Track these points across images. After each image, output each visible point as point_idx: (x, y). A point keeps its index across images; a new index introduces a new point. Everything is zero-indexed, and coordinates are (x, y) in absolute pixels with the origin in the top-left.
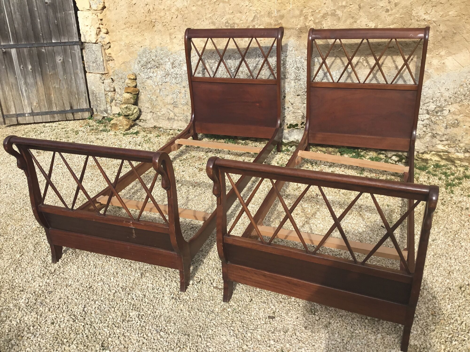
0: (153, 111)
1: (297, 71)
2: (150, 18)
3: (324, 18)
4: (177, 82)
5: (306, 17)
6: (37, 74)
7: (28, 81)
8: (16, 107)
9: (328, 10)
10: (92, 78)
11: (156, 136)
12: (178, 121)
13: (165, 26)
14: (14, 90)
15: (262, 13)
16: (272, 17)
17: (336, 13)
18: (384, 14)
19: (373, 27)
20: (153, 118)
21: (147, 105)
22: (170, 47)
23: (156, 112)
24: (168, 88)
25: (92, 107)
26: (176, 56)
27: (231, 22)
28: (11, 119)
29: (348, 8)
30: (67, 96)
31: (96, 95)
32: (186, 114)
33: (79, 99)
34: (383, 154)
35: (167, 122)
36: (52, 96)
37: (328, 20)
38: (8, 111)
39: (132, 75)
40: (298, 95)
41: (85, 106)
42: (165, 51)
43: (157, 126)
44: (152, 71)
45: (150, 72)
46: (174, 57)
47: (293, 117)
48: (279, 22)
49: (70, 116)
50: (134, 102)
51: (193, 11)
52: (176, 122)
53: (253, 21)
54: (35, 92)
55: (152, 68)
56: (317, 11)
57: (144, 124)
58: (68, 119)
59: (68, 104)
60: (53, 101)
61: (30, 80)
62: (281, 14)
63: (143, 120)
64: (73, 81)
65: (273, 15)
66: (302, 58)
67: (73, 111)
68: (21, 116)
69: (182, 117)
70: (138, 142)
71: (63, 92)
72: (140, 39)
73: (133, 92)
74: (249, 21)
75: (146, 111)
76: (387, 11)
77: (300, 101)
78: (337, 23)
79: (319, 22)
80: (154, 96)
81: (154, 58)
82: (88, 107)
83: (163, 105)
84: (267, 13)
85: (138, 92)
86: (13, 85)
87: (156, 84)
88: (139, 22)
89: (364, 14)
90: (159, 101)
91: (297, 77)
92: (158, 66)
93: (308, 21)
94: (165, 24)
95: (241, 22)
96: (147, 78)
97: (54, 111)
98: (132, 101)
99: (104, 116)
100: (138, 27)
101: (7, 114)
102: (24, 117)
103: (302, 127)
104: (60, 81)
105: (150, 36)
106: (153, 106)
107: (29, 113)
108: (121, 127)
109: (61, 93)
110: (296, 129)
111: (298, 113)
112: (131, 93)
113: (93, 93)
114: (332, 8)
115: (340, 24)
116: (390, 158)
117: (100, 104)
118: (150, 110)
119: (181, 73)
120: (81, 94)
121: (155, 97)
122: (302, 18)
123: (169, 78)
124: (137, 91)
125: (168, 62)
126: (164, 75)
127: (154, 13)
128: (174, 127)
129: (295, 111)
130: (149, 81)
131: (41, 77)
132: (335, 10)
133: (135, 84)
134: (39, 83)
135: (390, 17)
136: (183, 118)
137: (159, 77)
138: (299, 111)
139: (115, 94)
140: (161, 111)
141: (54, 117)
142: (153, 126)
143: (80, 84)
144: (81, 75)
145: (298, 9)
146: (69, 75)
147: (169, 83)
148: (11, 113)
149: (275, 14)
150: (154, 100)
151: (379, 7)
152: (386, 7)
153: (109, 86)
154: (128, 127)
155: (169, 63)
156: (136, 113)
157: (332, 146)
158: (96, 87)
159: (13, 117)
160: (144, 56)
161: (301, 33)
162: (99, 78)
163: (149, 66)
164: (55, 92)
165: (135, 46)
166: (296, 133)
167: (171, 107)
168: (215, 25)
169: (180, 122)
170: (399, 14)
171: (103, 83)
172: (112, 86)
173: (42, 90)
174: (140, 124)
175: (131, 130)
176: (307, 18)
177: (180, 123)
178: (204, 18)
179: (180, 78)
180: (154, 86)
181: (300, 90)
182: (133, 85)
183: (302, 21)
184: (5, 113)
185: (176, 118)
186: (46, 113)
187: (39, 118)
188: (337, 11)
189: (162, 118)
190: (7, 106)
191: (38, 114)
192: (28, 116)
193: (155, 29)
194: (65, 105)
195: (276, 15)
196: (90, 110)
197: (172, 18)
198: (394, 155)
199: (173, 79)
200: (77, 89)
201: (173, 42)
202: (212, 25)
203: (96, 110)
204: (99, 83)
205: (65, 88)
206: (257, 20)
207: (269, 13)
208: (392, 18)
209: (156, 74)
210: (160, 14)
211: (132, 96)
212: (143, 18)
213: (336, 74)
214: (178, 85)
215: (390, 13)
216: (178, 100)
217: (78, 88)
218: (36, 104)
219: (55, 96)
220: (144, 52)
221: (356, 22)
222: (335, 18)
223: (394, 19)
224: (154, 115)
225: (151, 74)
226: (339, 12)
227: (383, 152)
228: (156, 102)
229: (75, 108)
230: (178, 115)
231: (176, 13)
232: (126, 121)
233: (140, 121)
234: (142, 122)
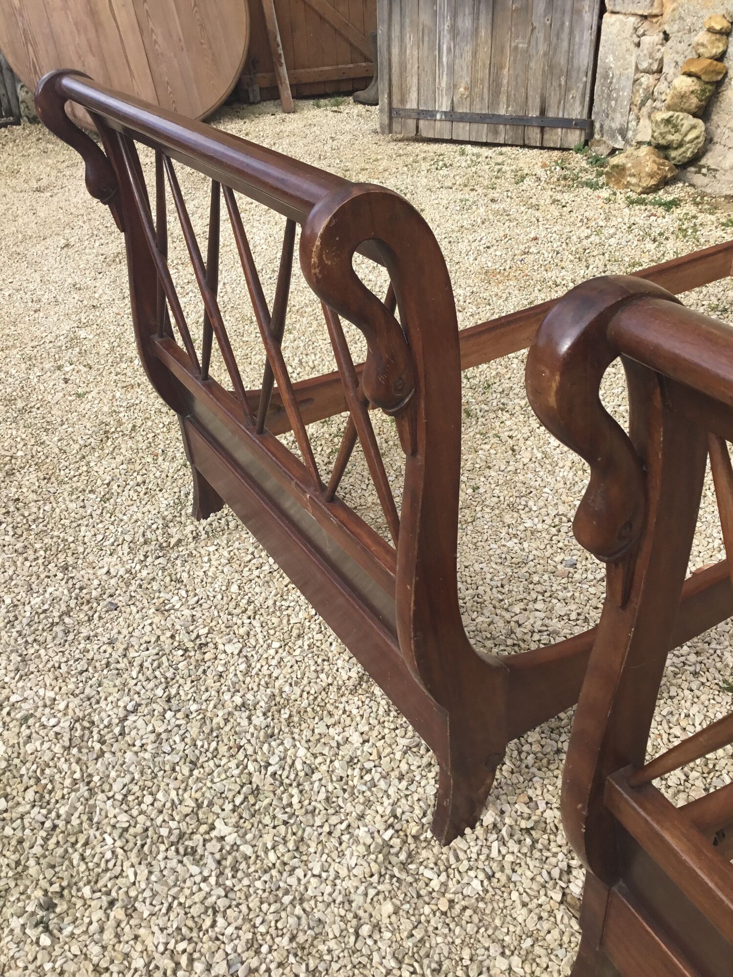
6: (483, 7)
7: (460, 24)
8: (422, 91)
10: (615, 30)
11: (723, 224)
14: (426, 44)
25: (593, 117)
28: (405, 123)
30: (540, 77)
31: (611, 83)
33: (568, 89)
36: (505, 71)
38: (403, 101)
39: (719, 19)
41: (576, 112)
49: (534, 135)
50: (699, 107)
54: (468, 56)
57: (706, 180)
58: (527, 142)
59: (538, 100)
60: (504, 89)
61: (465, 23)
63: (709, 169)
64: (565, 36)
67: (545, 123)
68: (425, 119)
70: (655, 232)
71: (532, 64)
73: (705, 73)
75: (727, 142)
82: (585, 116)
85: (720, 77)
86: (426, 32)
97: (499, 116)
98: (694, 101)
99: (617, 146)
101: (400, 107)
102: (433, 122)
104: (533, 30)
107: (445, 113)
108: (633, 180)
109: (527, 68)
112: (699, 78)
113: (606, 77)
117: (614, 110)
120: (574, 74)
124: (719, 73)
131: (491, 15)
133: (720, 50)
134: (483, 33)
139: (658, 80)
141: (496, 133)
143: (581, 44)
144: (589, 17)
146: (558, 15)
148: (408, 107)
153: (651, 56)
154: (653, 182)
156: (691, 141)
158: (617, 59)
159: (410, 117)
162: (631, 31)
164: (515, 61)
171: (638, 45)
172: (658, 56)
173: (484, 52)
174: (698, 179)
175: (661, 192)
182: (714, 51)
184: (396, 104)
186: (481, 119)
187: (464, 128)
190: (404, 86)
191: (463, 118)
192: (441, 120)
194: (530, 103)
196: (587, 126)
200: (570, 60)
203: (602, 126)
204: (629, 43)
205: (541, 52)
211: (697, 87)
217: (573, 58)
218: (466, 89)
219: (511, 72)
229: (551, 114)
232: (654, 162)
233: (699, 172)
234: (704, 175)
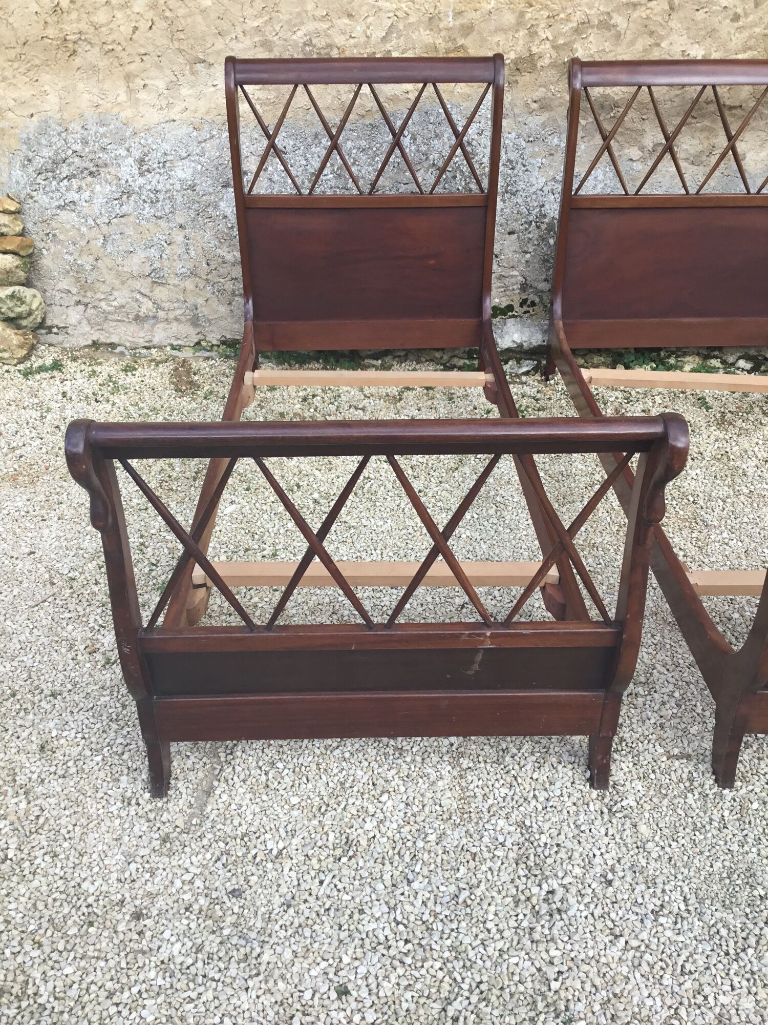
0: (86, 300)
1: (510, 172)
2: (61, 30)
3: (580, 34)
4: (158, 214)
5: (532, 30)
9: (592, 12)
12: (169, 323)
13: (110, 54)
15: (412, 19)
16: (440, 30)
17: (612, 22)
18: (726, 27)
19: (699, 58)
20: (89, 321)
21: (64, 284)
22: (127, 113)
23: (97, 303)
24: (130, 231)
26: (150, 141)
27: (320, 42)
29: (644, 8)
32: (191, 301)
34: (716, 357)
35: (133, 328)
37: (591, 38)
39: (7, 201)
40: (510, 233)
42: (112, 127)
43: (103, 340)
44: (75, 187)
45: (68, 190)
46: (143, 141)
47: (500, 287)
48: (460, 43)
50: (26, 278)
51: (203, 11)
52: (161, 325)
53: (384, 39)
55: (74, 176)
56: (562, 16)
57: (60, 338)
62: (465, 21)
63: (59, 328)
65: (442, 25)
66: (519, 136)
69: (179, 312)
72: (25, 92)
73: (19, 249)
74: (373, 40)
75: (62, 302)
76: (736, 18)
77: (516, 247)
78: (612, 48)
79: (565, 44)
80: (85, 257)
81: (78, 147)
83: (117, 282)
84: (425, 19)
85: (31, 250)
87: (91, 222)
88: (23, 40)
89: (679, 26)
90: (105, 271)
91: (508, 185)
92: (94, 169)
93: (537, 42)
94: (110, 47)
95: (352, 41)
96: (58, 207)
98: (21, 275)
100: (19, 57)
103: (525, 313)
105: (60, 85)
106: (85, 287)
110: (511, 317)
111: (512, 276)
112: (15, 254)
114: (601, 8)
115: (619, 50)
116: (733, 364)
118: (76, 298)
119: (168, 186)
121: (91, 259)
122: (522, 33)
123: (132, 203)
124: (29, 247)
125: (126, 157)
126: (117, 195)
127: (74, 15)
128: (156, 341)
129: (503, 274)
130: (64, 215)
132: (608, 14)
133: (21, 227)
135: (740, 33)
136: (183, 314)
137: (99, 201)
138: (515, 273)
140: (112, 298)
142: (90, 342)
145: (513, 11)
147: (131, 219)
149: (449, 21)
150: (88, 267)
151: (718, 8)
152: (734, 10)
154: (23, 352)
155: (130, 160)
156: (37, 309)
157: (599, 351)
160: (44, 142)
161: (517, 73)
163: (65, 170)
165: (10, 115)
166: (513, 329)
167: (143, 285)
168: (270, 51)
169: (175, 324)
170: (763, 26)
174: (52, 338)
175: (34, 358)
176: (536, 33)
177: (174, 329)
178: (239, 29)
179: (168, 201)
180: (84, 229)
181: (516, 220)
182: (16, 229)
183: (521, 42)
185: (161, 314)
188: (614, 15)
189: (116, 317)
193: (78, 61)
195: (451, 25)
197: (136, 28)
198: (740, 358)
199: (146, 205)
201: (137, 99)
202: (261, 49)
206: (398, 38)
207: (430, 19)
208: (745, 34)
209: (88, 193)
210: (95, 19)
211: (19, 262)
212: (35, 31)
213: (604, 175)
214: (162, 223)
215: (741, 23)
216: (166, 263)
220: (43, 130)
221: (658, 45)
222: (608, 34)
223: (751, 37)
224: (91, 311)
225: (73, 196)
226: (620, 18)
227: (716, 353)
228: (95, 274)
230: (166, 305)
231: (150, 15)
232: (16, 334)
233: (50, 332)
234: (56, 334)
